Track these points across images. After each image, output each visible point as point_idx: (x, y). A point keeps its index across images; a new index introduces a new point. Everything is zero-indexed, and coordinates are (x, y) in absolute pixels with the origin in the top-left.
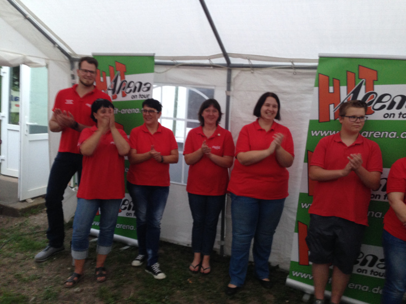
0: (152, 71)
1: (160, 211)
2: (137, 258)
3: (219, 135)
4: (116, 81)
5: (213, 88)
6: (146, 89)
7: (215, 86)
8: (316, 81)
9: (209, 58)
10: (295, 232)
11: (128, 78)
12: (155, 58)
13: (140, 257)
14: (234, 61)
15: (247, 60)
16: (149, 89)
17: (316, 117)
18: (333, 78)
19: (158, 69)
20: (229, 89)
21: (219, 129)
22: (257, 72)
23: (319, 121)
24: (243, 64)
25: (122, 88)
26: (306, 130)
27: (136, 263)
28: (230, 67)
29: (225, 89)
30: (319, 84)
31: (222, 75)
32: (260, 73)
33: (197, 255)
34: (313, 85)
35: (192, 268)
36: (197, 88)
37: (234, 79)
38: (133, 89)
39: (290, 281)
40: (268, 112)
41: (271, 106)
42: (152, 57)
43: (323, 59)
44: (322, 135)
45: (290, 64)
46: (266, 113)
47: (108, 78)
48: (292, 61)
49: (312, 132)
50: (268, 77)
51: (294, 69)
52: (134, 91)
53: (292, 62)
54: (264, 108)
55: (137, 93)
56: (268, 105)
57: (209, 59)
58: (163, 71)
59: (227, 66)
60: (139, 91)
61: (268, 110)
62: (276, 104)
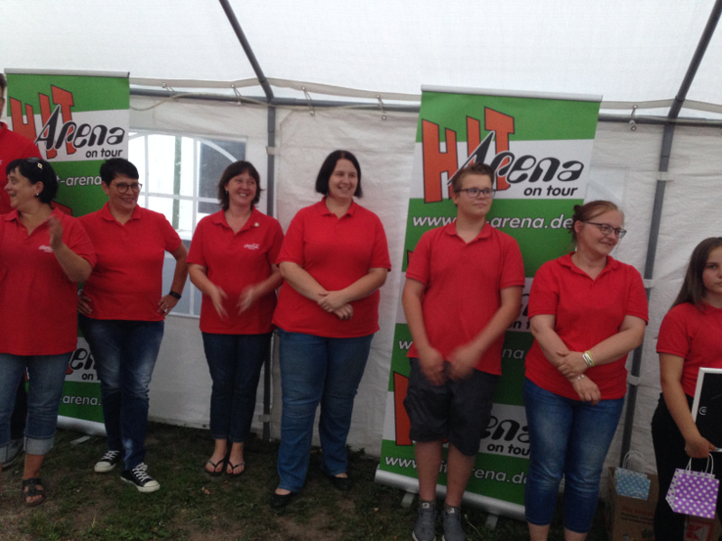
0: (126, 106)
1: (146, 367)
2: (106, 458)
3: (257, 225)
4: (53, 123)
5: (244, 140)
6: (114, 139)
7: (247, 137)
8: (418, 132)
9: (234, 85)
10: (390, 390)
11: (78, 118)
12: (130, 80)
13: (110, 454)
14: (279, 93)
15: (302, 92)
16: (120, 139)
17: (419, 193)
18: (446, 129)
19: (135, 102)
20: (271, 143)
21: (255, 215)
22: (321, 114)
23: (425, 201)
24: (295, 99)
25: (66, 137)
26: (405, 216)
27: (102, 466)
28: (272, 103)
29: (266, 143)
30: (422, 138)
31: (259, 117)
32: (325, 117)
33: (220, 444)
34: (414, 139)
35: (210, 467)
36: (213, 141)
37: (281, 125)
38: (88, 138)
39: (381, 474)
40: (341, 185)
41: (346, 176)
42: (124, 79)
43: (428, 95)
44: (430, 224)
45: (376, 101)
46: (340, 188)
47: (38, 118)
48: (379, 96)
49: (414, 219)
50: (338, 123)
51: (382, 110)
52: (91, 143)
53: (379, 99)
54: (334, 179)
55: (96, 147)
56: (341, 174)
57: (234, 88)
58: (149, 106)
59: (268, 102)
60: (100, 142)
61: (341, 182)
62: (355, 171)
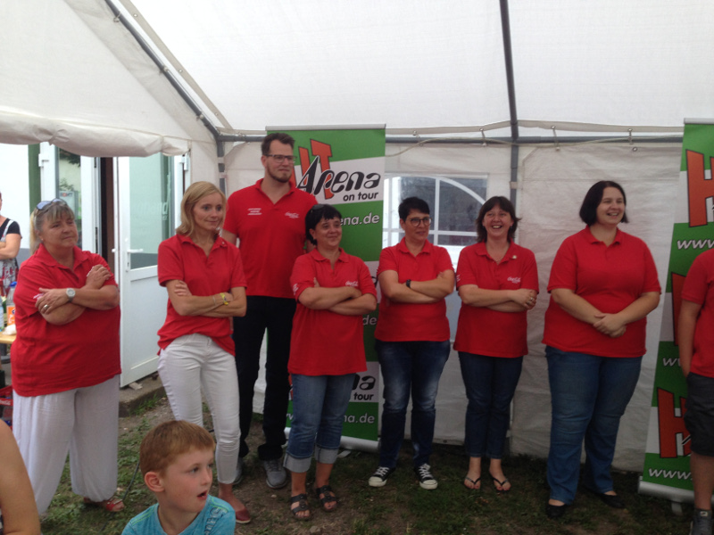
0: (382, 154)
1: (433, 385)
2: (377, 473)
3: (515, 257)
4: (312, 173)
5: (486, 177)
6: (371, 184)
7: (488, 174)
8: (682, 160)
9: (482, 129)
10: (653, 405)
11: (336, 167)
12: (386, 131)
13: (383, 470)
14: (524, 132)
15: (552, 131)
16: (376, 183)
17: (684, 218)
18: (711, 157)
19: (391, 150)
20: (514, 178)
21: (513, 248)
22: (565, 150)
23: (690, 225)
24: (540, 137)
25: (324, 183)
26: (668, 239)
27: (375, 481)
28: (515, 142)
29: (508, 178)
30: (687, 166)
31: (502, 156)
32: (570, 151)
33: (475, 462)
34: (679, 166)
36: (456, 179)
37: (523, 164)
38: (345, 184)
39: (644, 485)
41: (614, 202)
42: (381, 131)
43: (690, 127)
44: (695, 246)
45: (627, 134)
47: (298, 169)
48: (630, 130)
49: (679, 242)
50: (584, 156)
51: (634, 143)
52: (349, 188)
53: (630, 132)
55: (353, 191)
56: (609, 201)
58: (398, 152)
59: (513, 142)
60: (358, 187)
61: (610, 208)
